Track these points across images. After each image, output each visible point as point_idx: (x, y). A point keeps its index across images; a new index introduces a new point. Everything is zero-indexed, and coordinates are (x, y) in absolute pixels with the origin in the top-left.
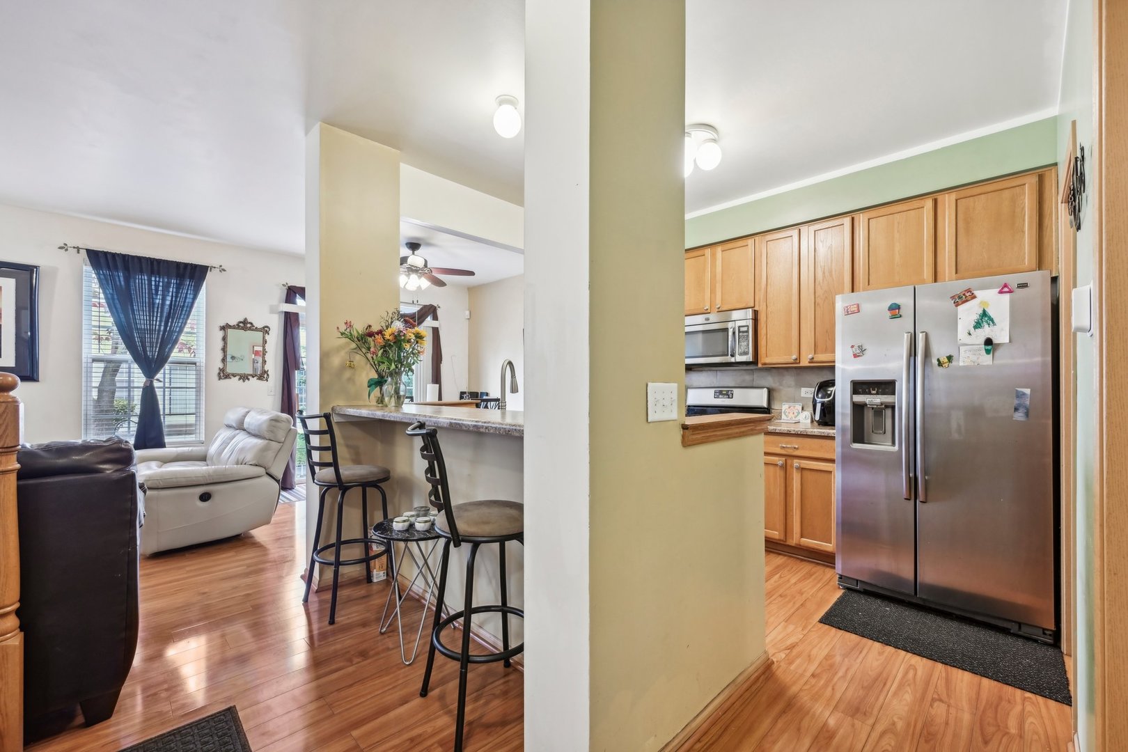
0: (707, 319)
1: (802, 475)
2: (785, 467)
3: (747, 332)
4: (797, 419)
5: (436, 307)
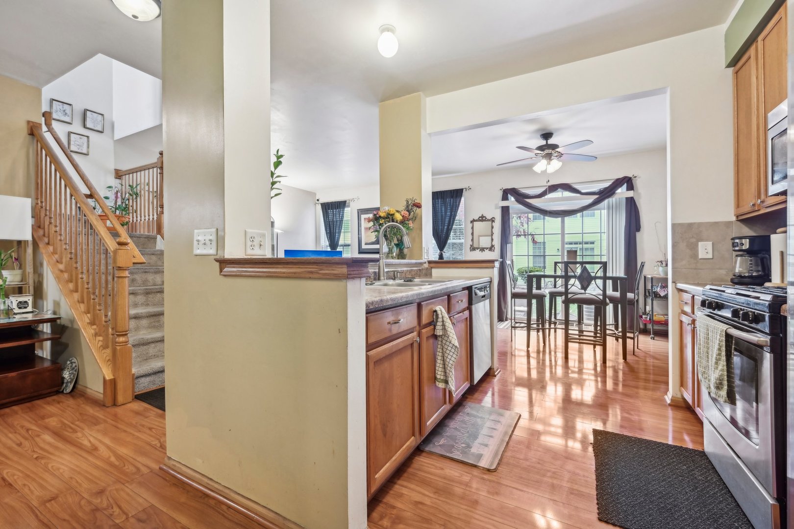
5: (631, 178)
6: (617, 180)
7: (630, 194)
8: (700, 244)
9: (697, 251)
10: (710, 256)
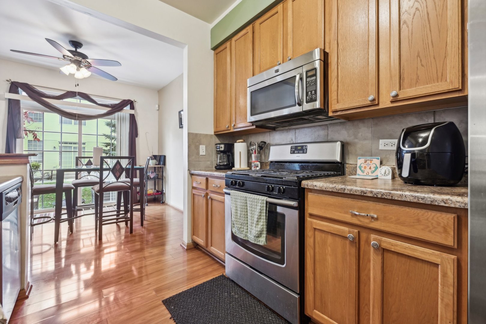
0: (277, 71)
1: (383, 258)
2: (357, 243)
3: (315, 75)
4: (374, 174)
5: (132, 102)
6: (124, 100)
7: (132, 112)
8: (201, 146)
9: (199, 151)
10: (204, 154)
